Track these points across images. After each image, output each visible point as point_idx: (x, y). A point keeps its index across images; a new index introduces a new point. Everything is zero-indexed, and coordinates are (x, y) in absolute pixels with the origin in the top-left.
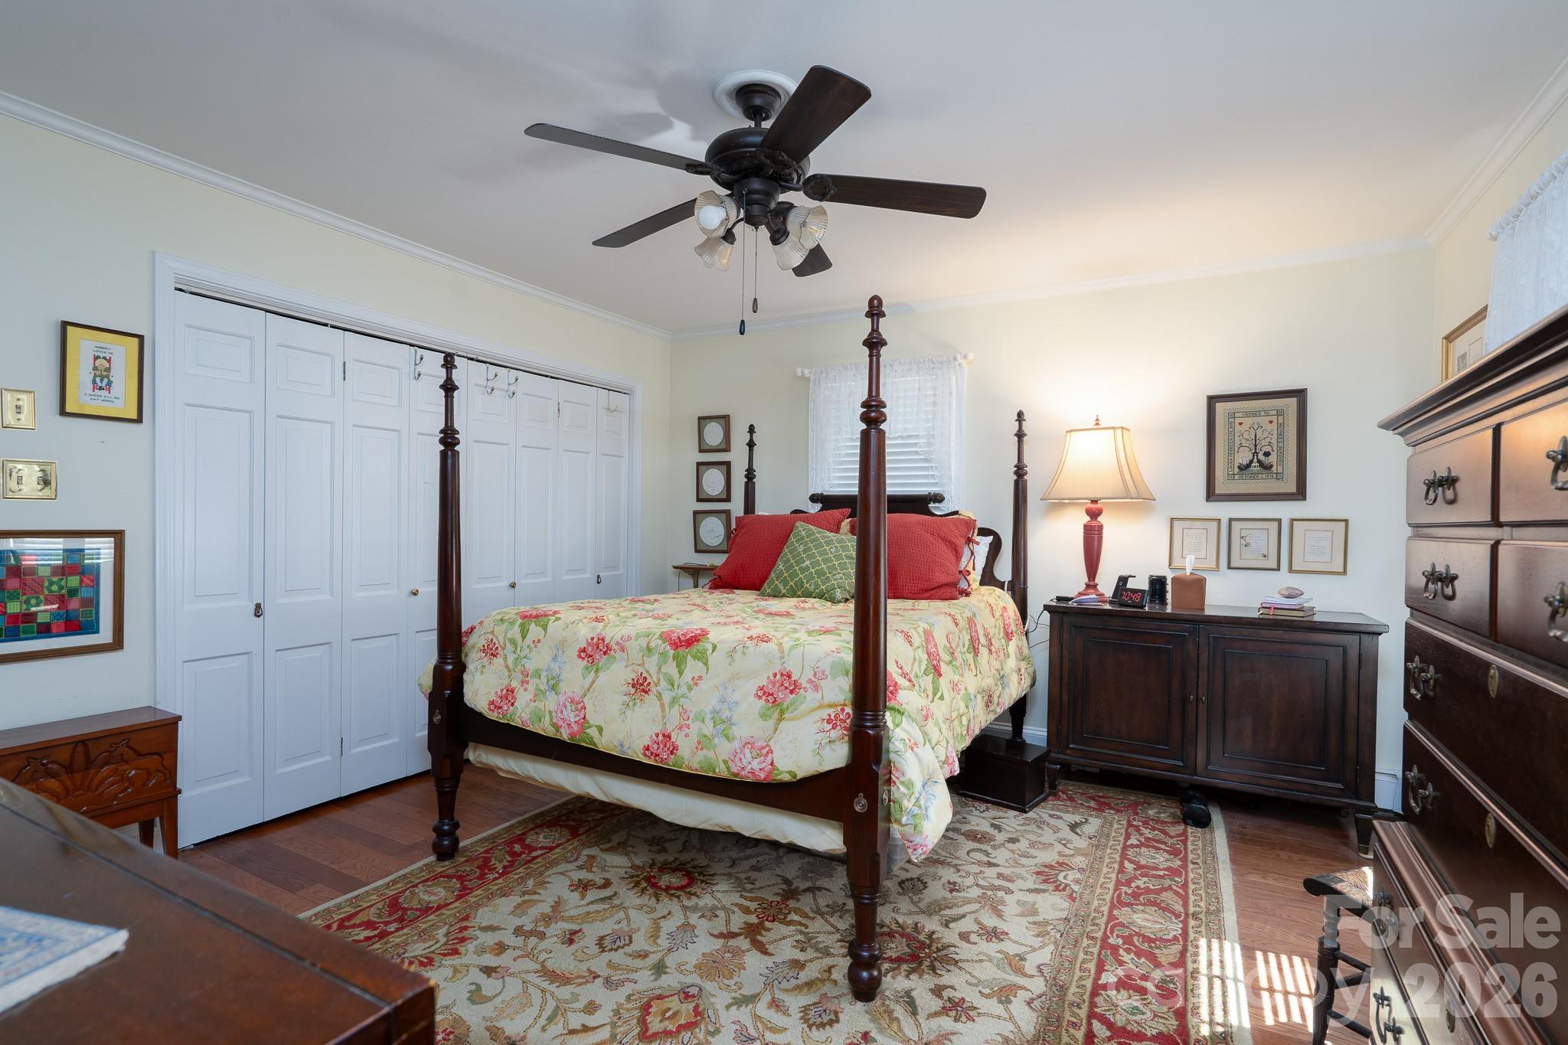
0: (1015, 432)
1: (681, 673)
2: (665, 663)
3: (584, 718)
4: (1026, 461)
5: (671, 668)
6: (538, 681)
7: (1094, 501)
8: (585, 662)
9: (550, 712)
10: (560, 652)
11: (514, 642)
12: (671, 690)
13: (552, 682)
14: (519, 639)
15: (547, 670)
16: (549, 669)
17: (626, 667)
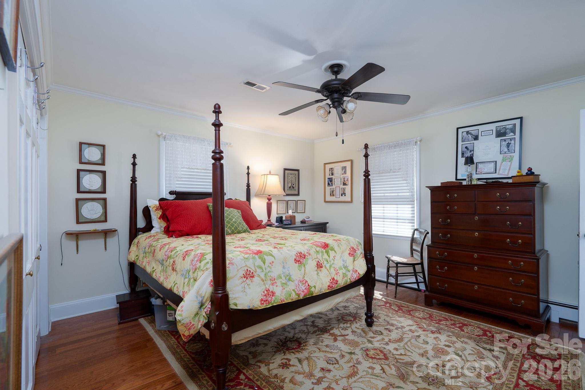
0: (247, 173)
1: (329, 257)
2: (323, 255)
3: (309, 285)
4: (250, 182)
5: (325, 256)
6: (281, 280)
7: (269, 196)
8: (297, 264)
9: (293, 290)
10: (285, 264)
11: (260, 267)
12: (328, 263)
13: (288, 278)
14: (262, 264)
15: (283, 274)
16: (284, 273)
17: (312, 260)
